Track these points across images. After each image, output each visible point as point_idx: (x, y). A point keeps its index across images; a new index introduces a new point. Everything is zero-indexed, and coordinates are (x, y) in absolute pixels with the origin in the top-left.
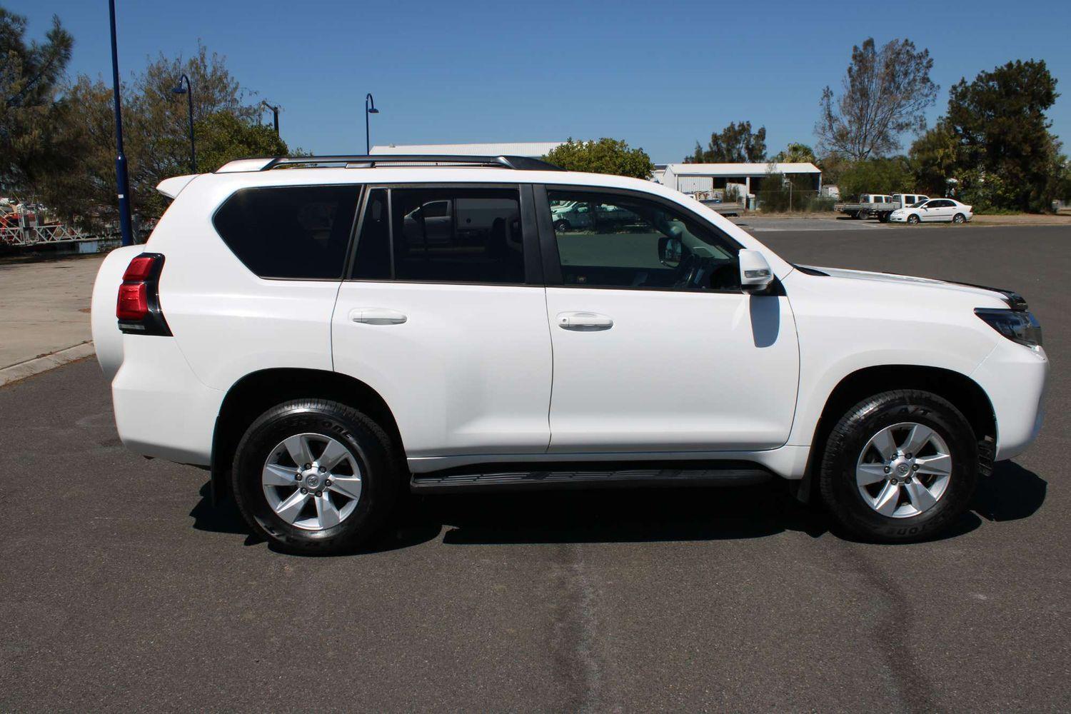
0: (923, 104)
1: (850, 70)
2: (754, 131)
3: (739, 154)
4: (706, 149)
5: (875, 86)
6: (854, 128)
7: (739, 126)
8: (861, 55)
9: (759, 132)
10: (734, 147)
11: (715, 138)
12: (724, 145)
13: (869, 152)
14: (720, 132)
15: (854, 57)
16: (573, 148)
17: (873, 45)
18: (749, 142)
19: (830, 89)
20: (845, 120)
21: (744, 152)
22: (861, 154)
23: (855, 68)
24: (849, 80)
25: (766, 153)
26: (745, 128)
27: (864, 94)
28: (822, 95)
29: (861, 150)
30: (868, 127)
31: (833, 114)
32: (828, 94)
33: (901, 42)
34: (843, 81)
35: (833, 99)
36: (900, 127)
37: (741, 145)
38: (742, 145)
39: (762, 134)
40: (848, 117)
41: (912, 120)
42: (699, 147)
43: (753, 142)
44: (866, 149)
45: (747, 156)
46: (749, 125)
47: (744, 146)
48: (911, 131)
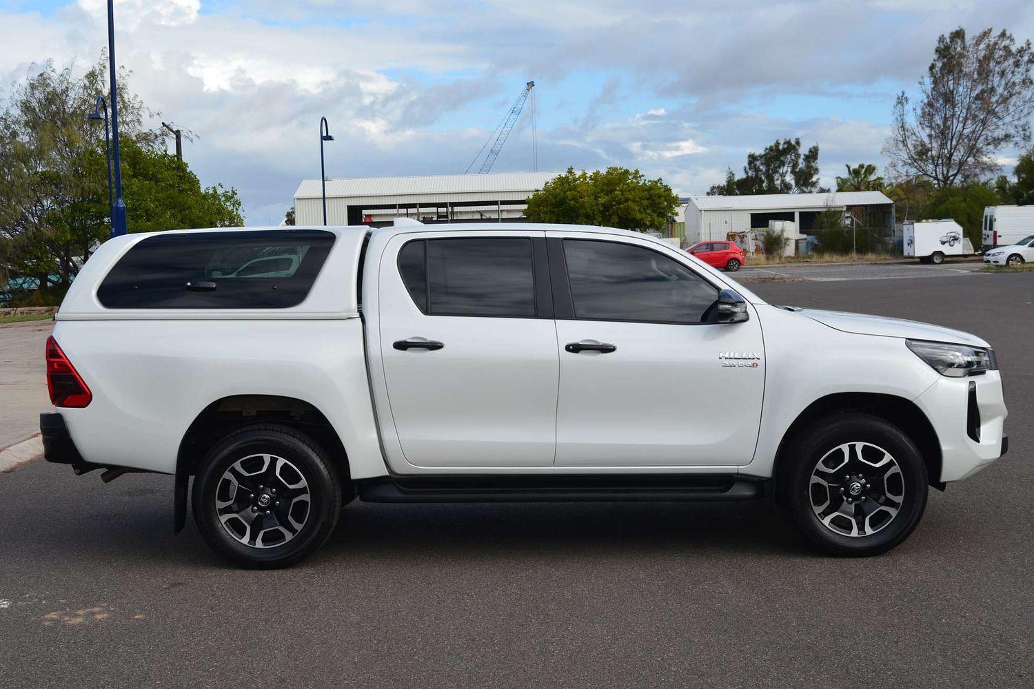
0: (1025, 112)
1: (932, 67)
2: (804, 150)
3: (783, 181)
4: (740, 175)
5: (964, 91)
6: (935, 145)
7: (785, 143)
8: (947, 48)
9: (810, 151)
10: (777, 172)
11: (752, 159)
12: (763, 168)
13: (955, 175)
14: (759, 151)
15: (937, 51)
16: (575, 180)
17: (963, 37)
18: (795, 165)
19: (905, 95)
20: (924, 134)
21: (790, 179)
22: (946, 178)
23: (939, 65)
24: (928, 82)
25: (818, 179)
26: (791, 148)
27: (949, 98)
28: (894, 101)
29: (945, 173)
30: (954, 143)
31: (907, 126)
32: (902, 100)
33: (996, 33)
34: (920, 83)
35: (908, 107)
36: (997, 142)
37: (785, 169)
38: (787, 169)
39: (813, 155)
40: (928, 131)
41: (1012, 131)
42: (731, 173)
43: (801, 164)
44: (951, 173)
45: (793, 182)
46: (798, 143)
47: (789, 169)
48: (1011, 145)
